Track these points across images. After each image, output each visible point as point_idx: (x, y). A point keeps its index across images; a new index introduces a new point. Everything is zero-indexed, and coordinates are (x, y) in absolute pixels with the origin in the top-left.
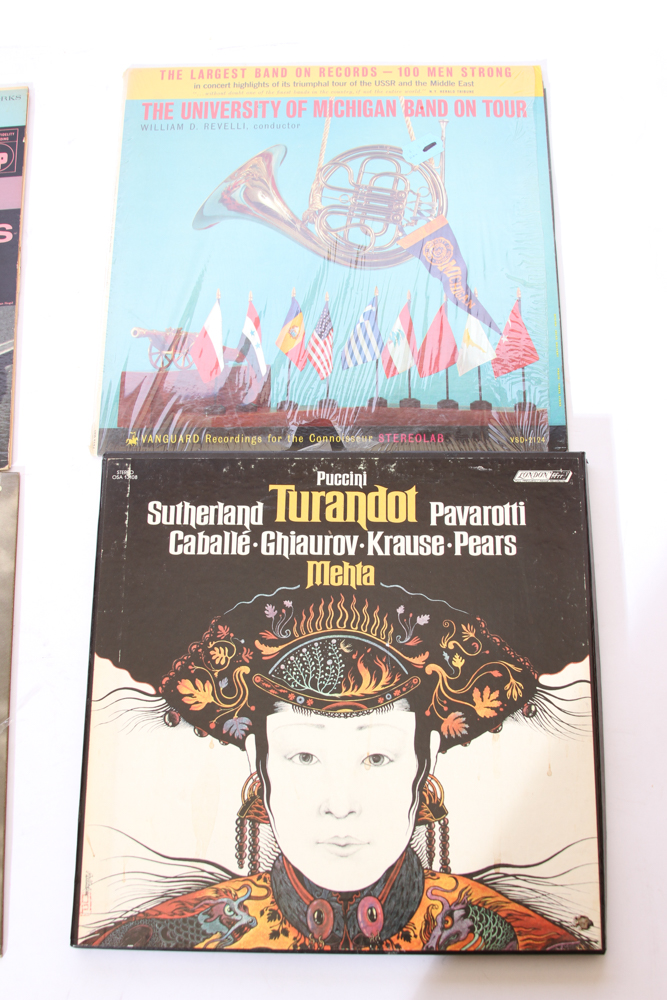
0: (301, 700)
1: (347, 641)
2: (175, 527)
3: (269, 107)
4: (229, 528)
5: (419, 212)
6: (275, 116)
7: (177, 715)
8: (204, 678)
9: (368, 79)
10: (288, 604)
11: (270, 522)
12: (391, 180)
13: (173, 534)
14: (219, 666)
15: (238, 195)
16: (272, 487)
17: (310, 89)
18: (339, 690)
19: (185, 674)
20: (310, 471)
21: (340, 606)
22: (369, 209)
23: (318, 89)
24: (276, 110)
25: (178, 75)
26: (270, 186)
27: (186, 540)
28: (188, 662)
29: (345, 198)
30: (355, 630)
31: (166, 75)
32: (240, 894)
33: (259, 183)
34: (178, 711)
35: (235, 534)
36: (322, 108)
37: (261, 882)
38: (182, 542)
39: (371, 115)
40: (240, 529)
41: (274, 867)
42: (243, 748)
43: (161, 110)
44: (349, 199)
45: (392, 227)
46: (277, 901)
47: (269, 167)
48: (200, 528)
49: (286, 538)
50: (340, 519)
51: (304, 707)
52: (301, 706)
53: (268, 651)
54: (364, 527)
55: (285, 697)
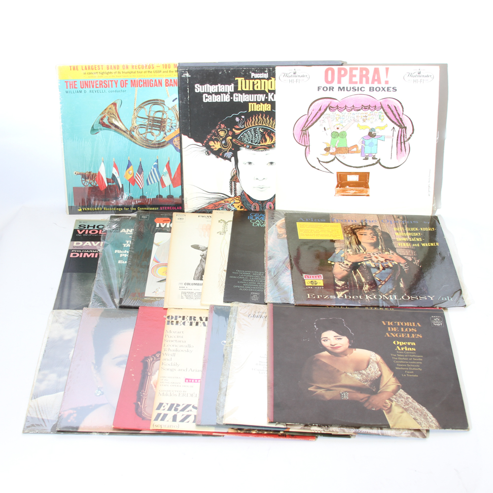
0: (248, 146)
1: (262, 128)
2: (205, 93)
3: (113, 82)
4: (223, 93)
5: (171, 127)
6: (116, 87)
7: (210, 152)
8: (217, 141)
9: (151, 70)
10: (243, 117)
11: (236, 90)
12: (161, 113)
13: (204, 95)
14: (222, 137)
15: (105, 121)
16: (236, 79)
17: (128, 74)
18: (260, 143)
19: (211, 139)
20: (249, 73)
21: (260, 117)
22: (153, 125)
23: (132, 74)
24: (116, 84)
25: (77, 68)
26: (117, 116)
27: (209, 97)
28: (212, 136)
29: (145, 121)
30: (264, 125)
31: (72, 68)
32: (231, 202)
33: (112, 115)
34: (210, 150)
35: (225, 95)
36: (134, 83)
37: (238, 199)
38: (207, 98)
39: (153, 86)
40: (226, 93)
41: (241, 194)
42: (231, 161)
43: (73, 85)
44: (146, 122)
45: (162, 133)
46: (242, 204)
47: (116, 108)
48: (213, 93)
49: (242, 96)
50: (259, 89)
51: (249, 148)
52: (248, 148)
53: (237, 132)
54: (267, 92)
55: (243, 146)
